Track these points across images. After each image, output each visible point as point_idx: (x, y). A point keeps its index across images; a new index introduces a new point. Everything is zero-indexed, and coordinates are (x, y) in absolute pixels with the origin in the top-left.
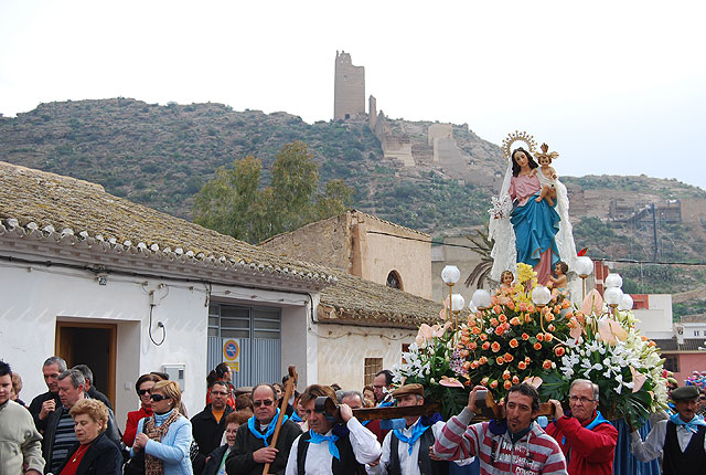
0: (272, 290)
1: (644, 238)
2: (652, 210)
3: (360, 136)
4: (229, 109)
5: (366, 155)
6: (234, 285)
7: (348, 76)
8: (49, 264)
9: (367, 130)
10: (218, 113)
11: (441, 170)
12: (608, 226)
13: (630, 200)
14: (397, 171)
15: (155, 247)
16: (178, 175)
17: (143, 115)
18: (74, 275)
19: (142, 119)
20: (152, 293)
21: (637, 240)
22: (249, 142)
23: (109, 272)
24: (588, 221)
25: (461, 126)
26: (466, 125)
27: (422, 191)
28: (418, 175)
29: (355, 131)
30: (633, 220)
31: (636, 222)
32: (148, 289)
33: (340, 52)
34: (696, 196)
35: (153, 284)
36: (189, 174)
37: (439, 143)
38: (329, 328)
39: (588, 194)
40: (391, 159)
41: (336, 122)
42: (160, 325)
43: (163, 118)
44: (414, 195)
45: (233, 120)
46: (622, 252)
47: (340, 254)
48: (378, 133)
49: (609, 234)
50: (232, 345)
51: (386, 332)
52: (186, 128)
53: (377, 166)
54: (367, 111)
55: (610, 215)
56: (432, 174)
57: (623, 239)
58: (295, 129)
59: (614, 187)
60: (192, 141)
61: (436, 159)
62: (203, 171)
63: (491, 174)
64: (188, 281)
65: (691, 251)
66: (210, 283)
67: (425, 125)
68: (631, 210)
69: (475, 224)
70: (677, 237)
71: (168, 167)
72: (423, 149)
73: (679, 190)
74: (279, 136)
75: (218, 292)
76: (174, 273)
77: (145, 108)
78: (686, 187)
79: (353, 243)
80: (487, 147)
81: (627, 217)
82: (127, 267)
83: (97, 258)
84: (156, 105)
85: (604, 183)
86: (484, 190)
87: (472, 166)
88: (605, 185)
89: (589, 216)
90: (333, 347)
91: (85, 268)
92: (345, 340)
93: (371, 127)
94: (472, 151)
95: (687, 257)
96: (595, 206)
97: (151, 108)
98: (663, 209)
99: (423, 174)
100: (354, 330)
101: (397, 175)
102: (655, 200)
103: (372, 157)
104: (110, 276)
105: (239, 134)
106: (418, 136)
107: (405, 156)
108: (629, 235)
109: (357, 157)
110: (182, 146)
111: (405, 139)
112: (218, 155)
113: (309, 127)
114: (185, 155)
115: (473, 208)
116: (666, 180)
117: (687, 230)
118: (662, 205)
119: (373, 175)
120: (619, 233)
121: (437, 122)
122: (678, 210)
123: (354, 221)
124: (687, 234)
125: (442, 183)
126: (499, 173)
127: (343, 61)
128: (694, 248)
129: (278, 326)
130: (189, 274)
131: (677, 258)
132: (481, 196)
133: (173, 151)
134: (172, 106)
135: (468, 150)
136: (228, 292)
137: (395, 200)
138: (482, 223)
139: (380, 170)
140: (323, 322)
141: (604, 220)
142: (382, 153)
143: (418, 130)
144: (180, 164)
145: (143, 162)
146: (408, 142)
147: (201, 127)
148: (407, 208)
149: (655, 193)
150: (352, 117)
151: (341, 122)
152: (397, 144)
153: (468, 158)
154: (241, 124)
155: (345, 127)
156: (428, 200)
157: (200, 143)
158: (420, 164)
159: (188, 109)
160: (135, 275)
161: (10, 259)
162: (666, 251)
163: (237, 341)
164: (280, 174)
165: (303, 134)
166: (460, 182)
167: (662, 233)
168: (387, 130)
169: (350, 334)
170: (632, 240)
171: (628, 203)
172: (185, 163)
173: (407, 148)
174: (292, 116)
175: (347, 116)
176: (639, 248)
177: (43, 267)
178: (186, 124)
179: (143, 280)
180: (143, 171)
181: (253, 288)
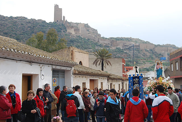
0: (65, 66)
1: (131, 53)
2: (133, 46)
3: (61, 26)
4: (26, 18)
5: (62, 31)
6: (57, 65)
7: (58, 11)
8: (21, 61)
9: (63, 25)
10: (24, 19)
11: (81, 35)
12: (122, 50)
13: (128, 43)
14: (70, 35)
15: (43, 56)
16: (13, 35)
17: (3, 19)
18: (26, 63)
19: (3, 20)
20: (41, 67)
21: (129, 53)
22: (32, 27)
23: (33, 62)
24: (118, 48)
25: (86, 24)
26: (88, 24)
27: (77, 40)
28: (75, 36)
29: (59, 25)
30: (129, 48)
31: (129, 49)
32: (40, 66)
33: (56, 5)
34: (143, 43)
35: (41, 65)
36: (16, 35)
37: (81, 28)
38: (76, 75)
39: (118, 42)
40: (69, 32)
41: (54, 23)
42: (43, 75)
43: (9, 20)
44: (75, 41)
45: (28, 21)
46: (126, 56)
47: (69, 57)
48: (66, 25)
49: (123, 52)
50: (55, 80)
51: (86, 76)
52: (15, 23)
53: (65, 34)
54: (63, 20)
55: (123, 47)
56: (79, 36)
57: (126, 53)
58: (44, 24)
59: (124, 40)
60: (17, 26)
61: (80, 32)
62: (20, 34)
63: (94, 36)
64: (48, 64)
65: (142, 56)
66: (53, 65)
67: (77, 24)
68: (128, 46)
69: (90, 49)
70: (139, 52)
71: (11, 33)
72: (77, 30)
73: (139, 41)
74: (40, 26)
75: (54, 67)
76: (45, 62)
77: (4, 17)
78: (141, 40)
79: (72, 54)
80: (93, 29)
81: (127, 47)
82: (36, 61)
83: (31, 59)
84: (7, 17)
85: (121, 39)
86: (92, 40)
87: (89, 34)
88: (122, 39)
89: (118, 47)
90: (76, 80)
91: (28, 61)
92: (78, 78)
93: (64, 24)
94: (89, 31)
95: (141, 57)
96: (119, 45)
97: (5, 18)
98: (136, 46)
99: (77, 36)
100: (80, 76)
101: (70, 36)
102: (133, 43)
103: (64, 31)
104: (33, 63)
105: (29, 25)
106: (76, 26)
107: (72, 31)
108: (128, 52)
109: (60, 32)
110: (14, 28)
111: (72, 27)
112: (24, 30)
113: (48, 23)
114: (15, 30)
115: (89, 45)
116: (136, 39)
117: (141, 51)
118: (135, 45)
119: (64, 36)
120: (125, 51)
121: (80, 23)
122: (139, 46)
123: (72, 49)
124: (141, 52)
125: (82, 38)
126: (96, 36)
127: (56, 7)
128: (143, 55)
129: (64, 75)
130: (48, 63)
131: (139, 58)
132: (91, 42)
133: (12, 29)
134: (11, 17)
135: (88, 30)
136: (56, 67)
137: (70, 43)
138: (92, 49)
139: (66, 35)
140: (74, 74)
141: (121, 48)
142: (66, 31)
143: (75, 25)
144: (14, 32)
145: (4, 32)
146: (73, 28)
147: (19, 23)
148: (73, 45)
149: (133, 42)
150: (59, 21)
151: (56, 22)
152: (70, 29)
153: (88, 32)
154: (30, 22)
155: (57, 24)
156: (78, 43)
157: (19, 27)
158: (76, 33)
159: (16, 18)
160: (38, 63)
161: (13, 59)
162: (136, 56)
163: (56, 79)
164: (48, 36)
165: (46, 25)
166: (86, 38)
167: (135, 52)
168: (68, 25)
169: (80, 77)
170: (128, 53)
171: (127, 44)
172: (15, 32)
173: (73, 30)
174: (43, 21)
175: (58, 21)
176: (130, 55)
177: (19, 61)
178: (15, 22)
179: (39, 64)
180: (4, 34)
181: (61, 66)
